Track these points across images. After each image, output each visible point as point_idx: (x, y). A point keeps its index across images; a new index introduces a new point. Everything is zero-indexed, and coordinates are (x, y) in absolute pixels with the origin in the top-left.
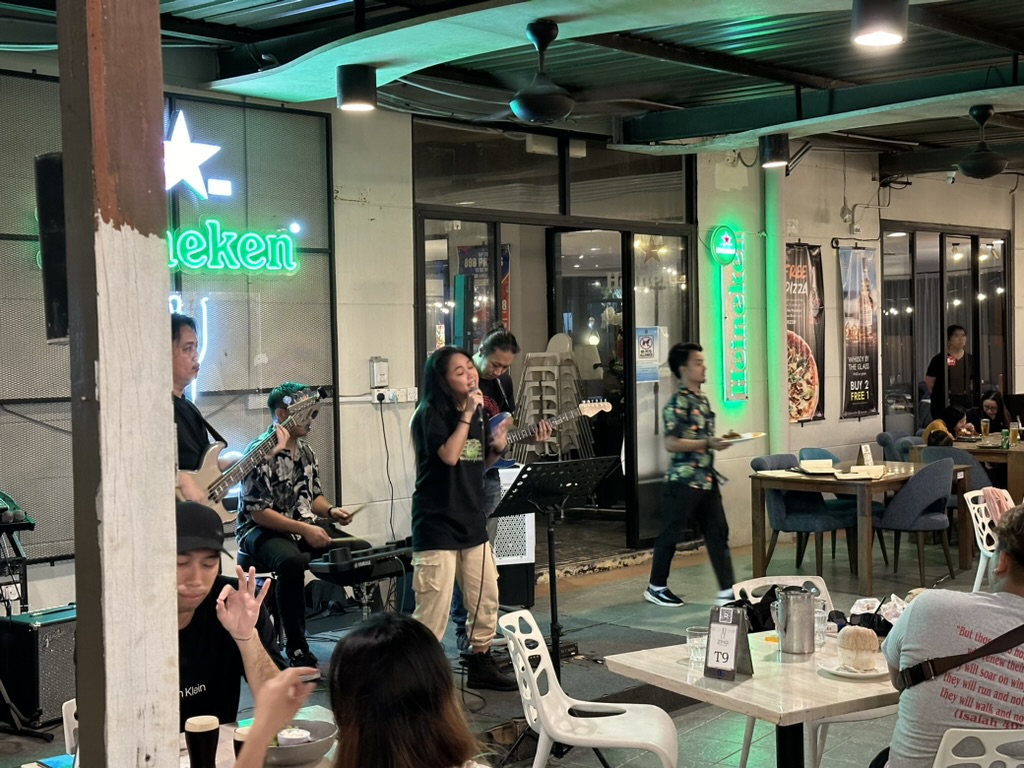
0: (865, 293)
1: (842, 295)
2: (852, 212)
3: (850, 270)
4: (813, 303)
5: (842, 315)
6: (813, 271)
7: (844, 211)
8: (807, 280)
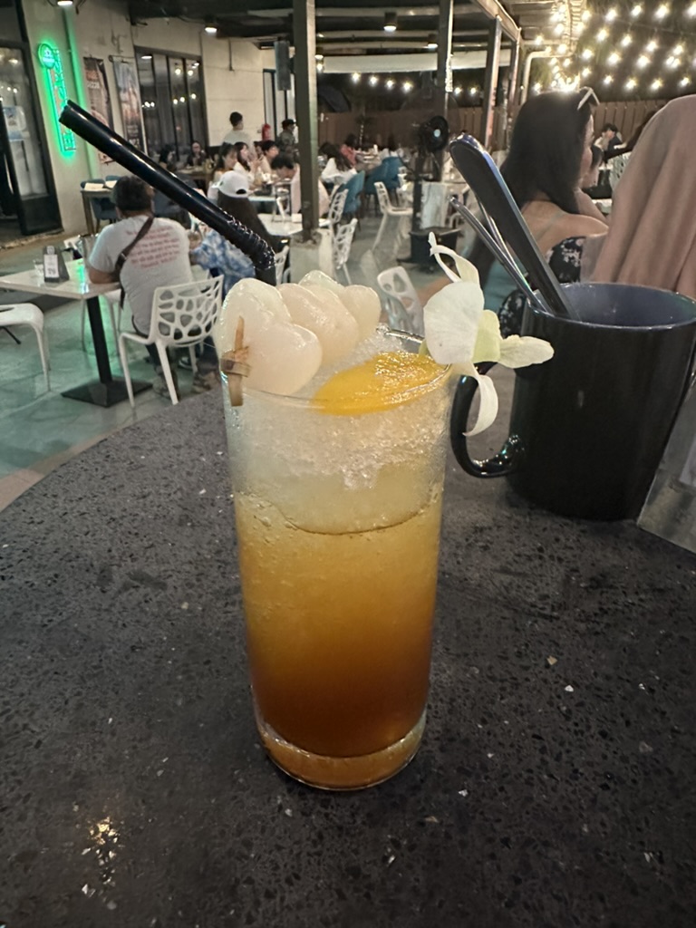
0: (131, 89)
1: (118, 90)
2: (118, 40)
3: (121, 75)
4: (103, 93)
5: (120, 102)
6: (101, 75)
7: (113, 38)
8: (98, 80)
